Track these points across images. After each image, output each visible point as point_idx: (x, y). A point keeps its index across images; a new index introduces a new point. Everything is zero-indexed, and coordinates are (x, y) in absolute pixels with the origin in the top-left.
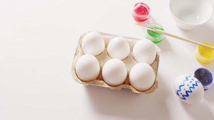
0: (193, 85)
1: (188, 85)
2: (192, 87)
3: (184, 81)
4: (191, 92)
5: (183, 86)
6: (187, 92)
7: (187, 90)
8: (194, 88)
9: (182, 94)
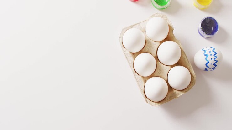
0: (214, 55)
1: (211, 59)
2: (215, 58)
3: (206, 59)
4: (217, 61)
5: (208, 62)
6: (214, 64)
7: (213, 63)
8: (216, 57)
9: (211, 68)
